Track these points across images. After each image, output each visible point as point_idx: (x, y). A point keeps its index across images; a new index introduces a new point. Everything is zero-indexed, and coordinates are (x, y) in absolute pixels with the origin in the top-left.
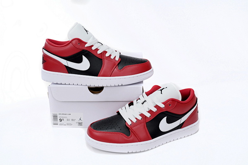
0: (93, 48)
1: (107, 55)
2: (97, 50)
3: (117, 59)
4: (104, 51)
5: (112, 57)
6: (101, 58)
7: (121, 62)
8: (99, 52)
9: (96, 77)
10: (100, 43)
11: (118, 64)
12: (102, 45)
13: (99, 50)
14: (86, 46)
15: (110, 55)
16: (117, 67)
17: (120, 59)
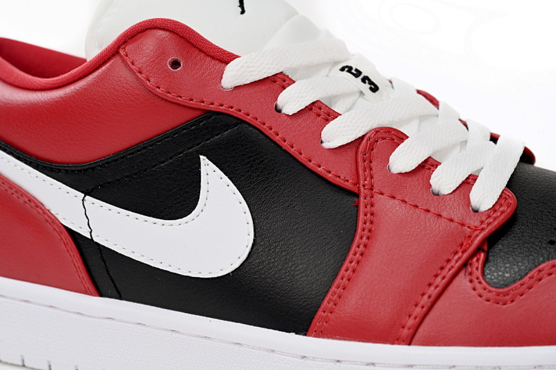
0: (291, 101)
1: (402, 160)
2: (320, 113)
3: (485, 196)
4: (377, 131)
5: (444, 181)
6: (349, 185)
7: (517, 229)
8: (335, 135)
9: (292, 336)
10: (357, 74)
11: (492, 240)
12: (375, 88)
13: (336, 115)
14: (232, 76)
15: (428, 165)
16: (477, 263)
17: (512, 200)
